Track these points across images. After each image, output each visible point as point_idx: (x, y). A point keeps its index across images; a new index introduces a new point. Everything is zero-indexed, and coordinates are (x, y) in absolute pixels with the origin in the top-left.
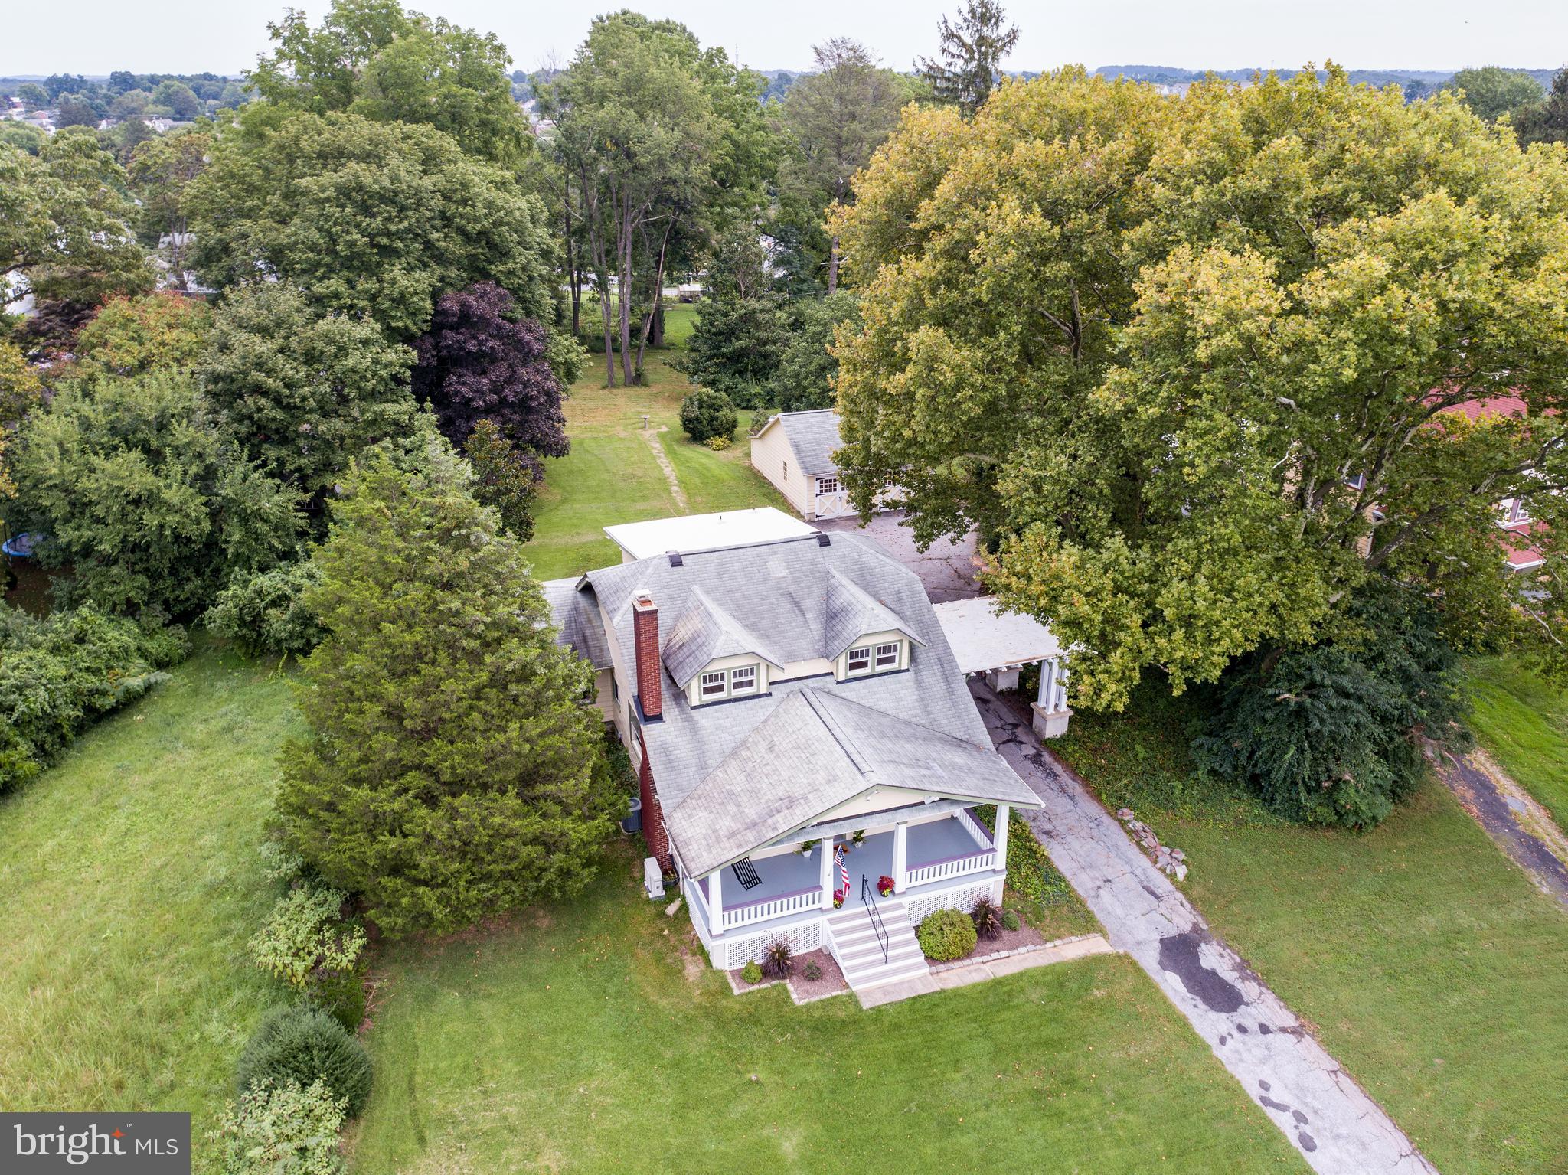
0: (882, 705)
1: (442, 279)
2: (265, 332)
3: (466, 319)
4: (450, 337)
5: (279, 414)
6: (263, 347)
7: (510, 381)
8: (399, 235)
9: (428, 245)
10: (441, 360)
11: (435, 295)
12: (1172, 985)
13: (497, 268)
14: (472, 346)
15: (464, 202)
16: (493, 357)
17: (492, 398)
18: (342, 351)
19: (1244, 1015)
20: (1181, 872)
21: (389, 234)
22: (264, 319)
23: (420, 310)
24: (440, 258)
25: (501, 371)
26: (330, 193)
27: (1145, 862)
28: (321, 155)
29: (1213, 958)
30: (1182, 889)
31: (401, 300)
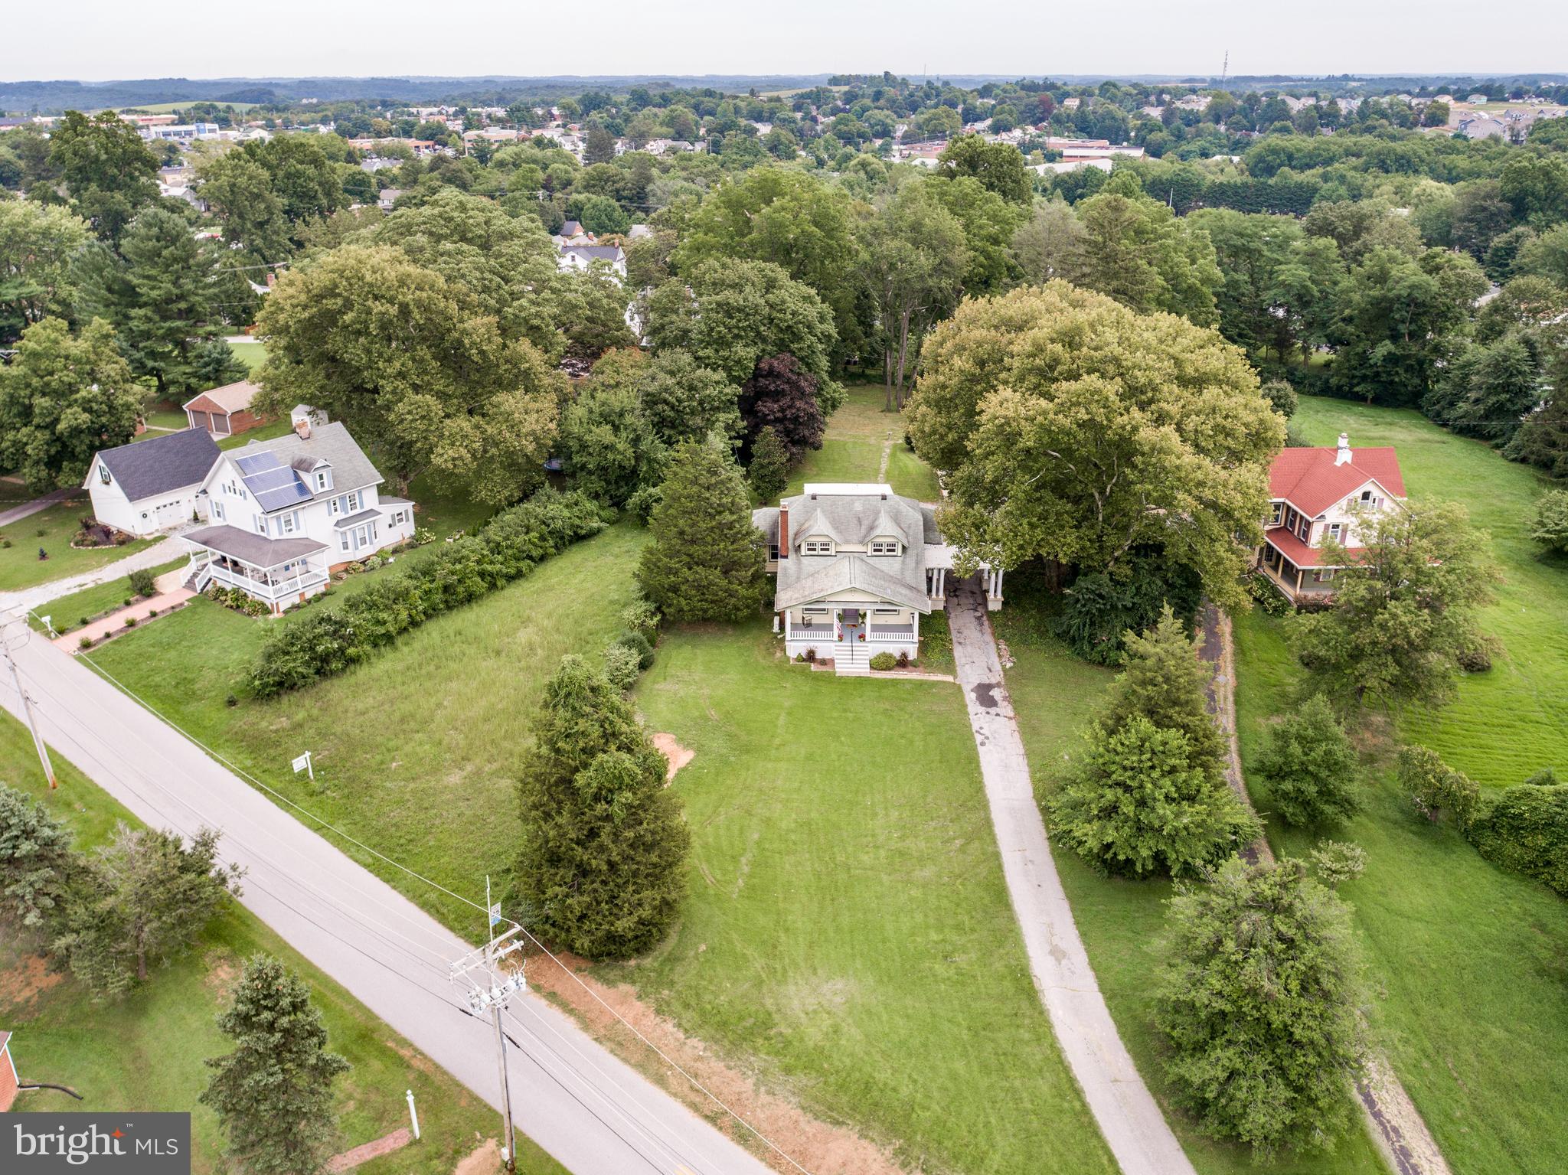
0: (883, 568)
1: (763, 351)
2: (672, 373)
3: (771, 373)
4: (762, 382)
5: (672, 414)
6: (670, 381)
7: (790, 407)
8: (744, 329)
9: (758, 333)
10: (756, 393)
11: (759, 359)
12: (971, 697)
13: (794, 346)
14: (772, 388)
15: (780, 311)
16: (783, 393)
17: (779, 415)
18: (706, 385)
19: (993, 710)
20: (1009, 665)
21: (738, 327)
22: (674, 368)
23: (747, 367)
24: (764, 340)
25: (785, 401)
26: (714, 306)
27: (996, 659)
28: (714, 284)
29: (997, 694)
30: (1004, 670)
31: (739, 362)
